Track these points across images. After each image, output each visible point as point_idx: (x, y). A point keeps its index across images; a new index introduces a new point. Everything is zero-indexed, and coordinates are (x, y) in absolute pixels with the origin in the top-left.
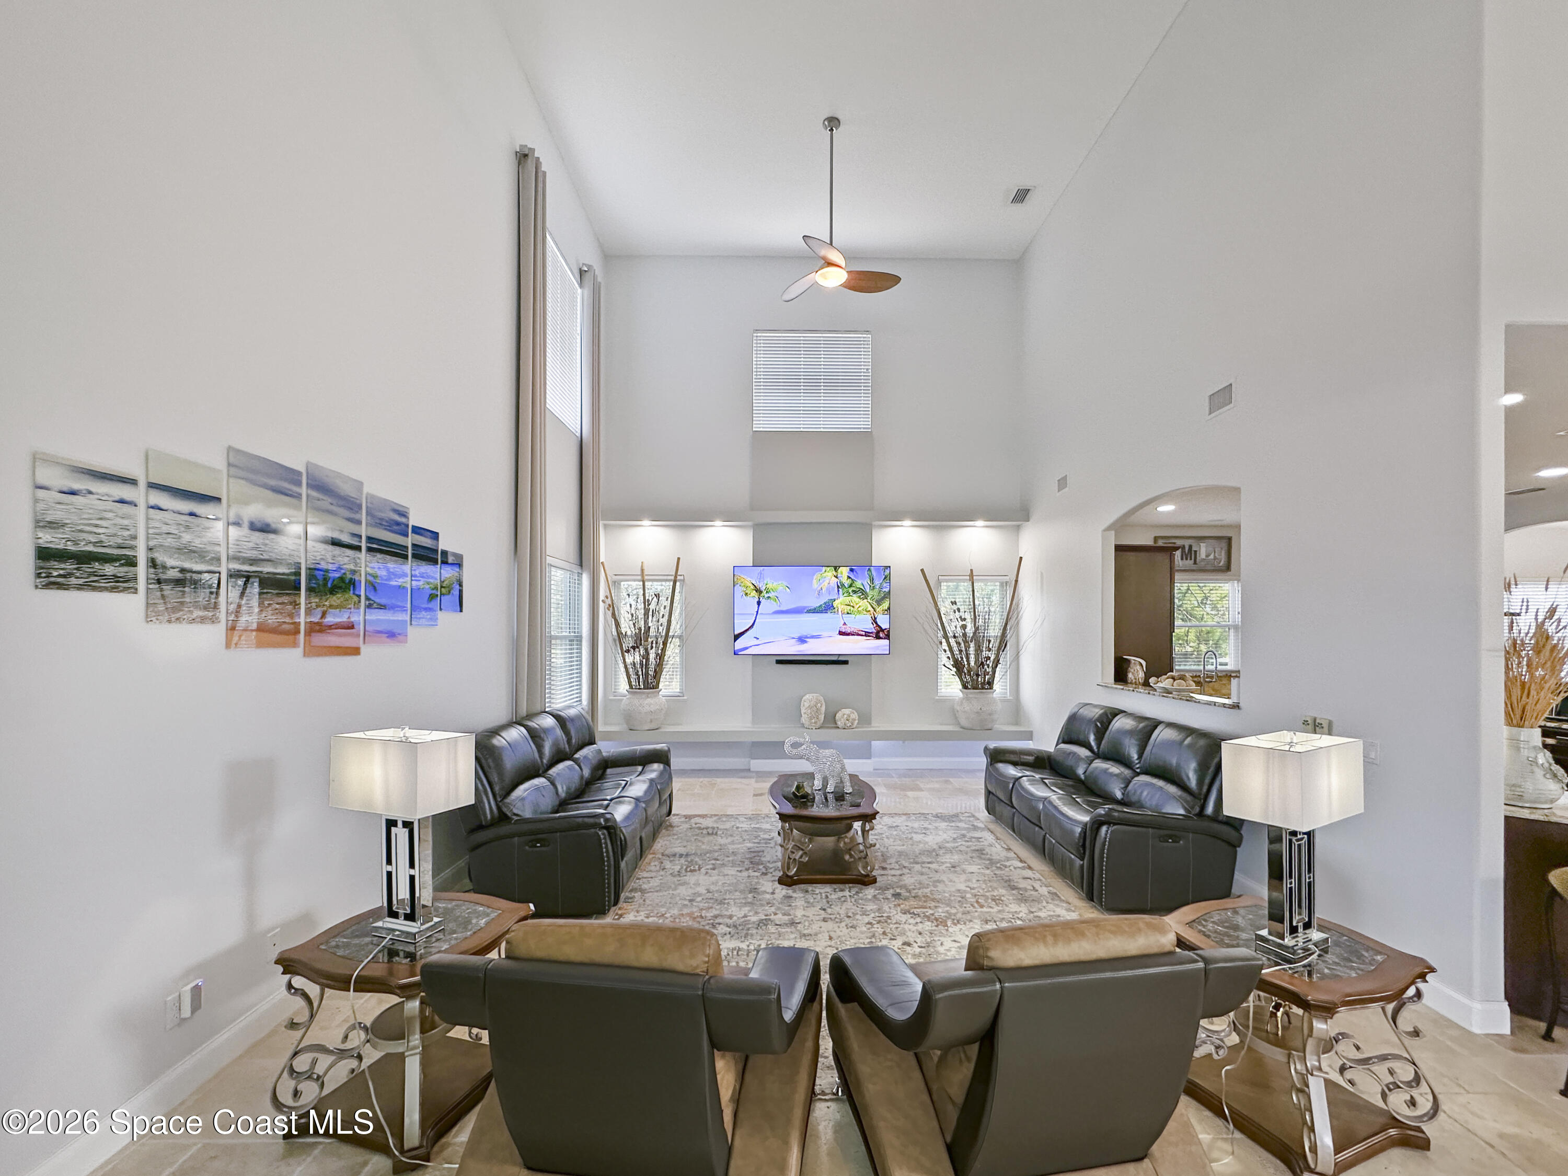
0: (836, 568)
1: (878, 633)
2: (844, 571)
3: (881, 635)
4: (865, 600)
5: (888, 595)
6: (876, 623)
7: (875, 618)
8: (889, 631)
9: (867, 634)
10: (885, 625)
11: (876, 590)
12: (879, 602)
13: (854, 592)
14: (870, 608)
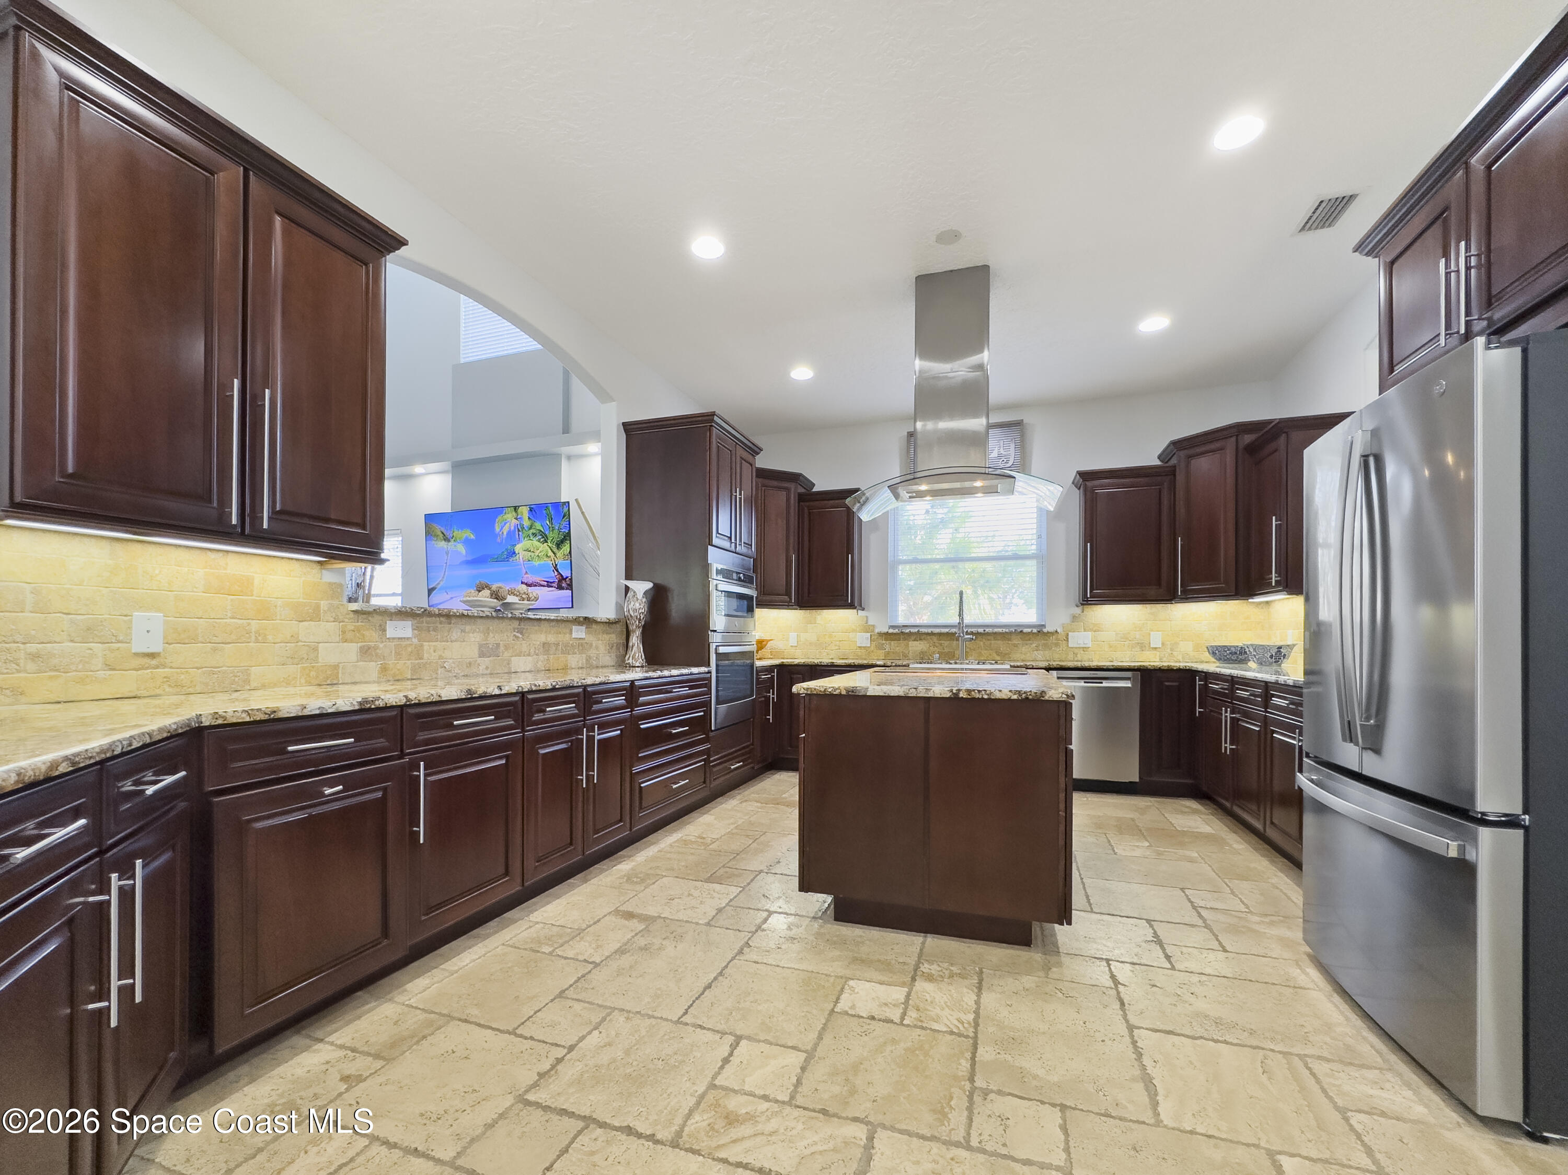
0: (516, 508)
1: (560, 581)
2: (524, 511)
3: (564, 585)
4: (546, 544)
5: (567, 537)
6: (557, 571)
7: (556, 565)
8: (571, 579)
9: (549, 584)
10: (566, 573)
11: (556, 531)
12: (559, 545)
13: (534, 535)
14: (550, 554)
